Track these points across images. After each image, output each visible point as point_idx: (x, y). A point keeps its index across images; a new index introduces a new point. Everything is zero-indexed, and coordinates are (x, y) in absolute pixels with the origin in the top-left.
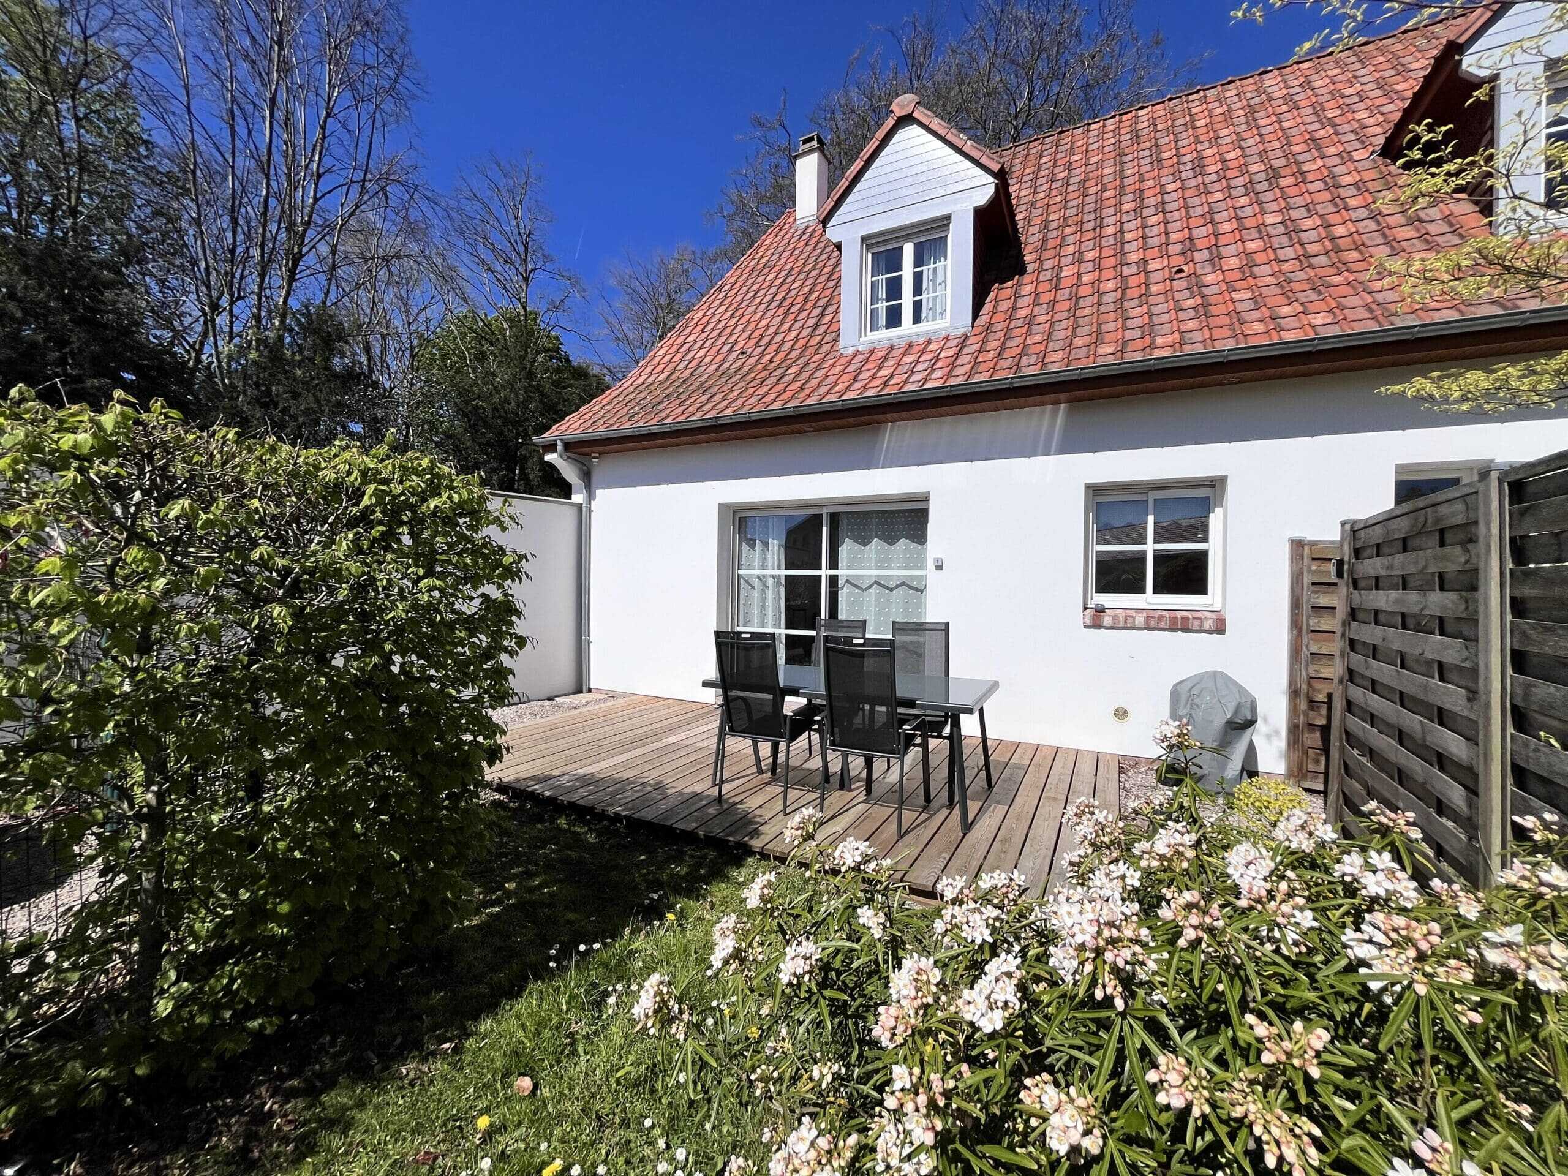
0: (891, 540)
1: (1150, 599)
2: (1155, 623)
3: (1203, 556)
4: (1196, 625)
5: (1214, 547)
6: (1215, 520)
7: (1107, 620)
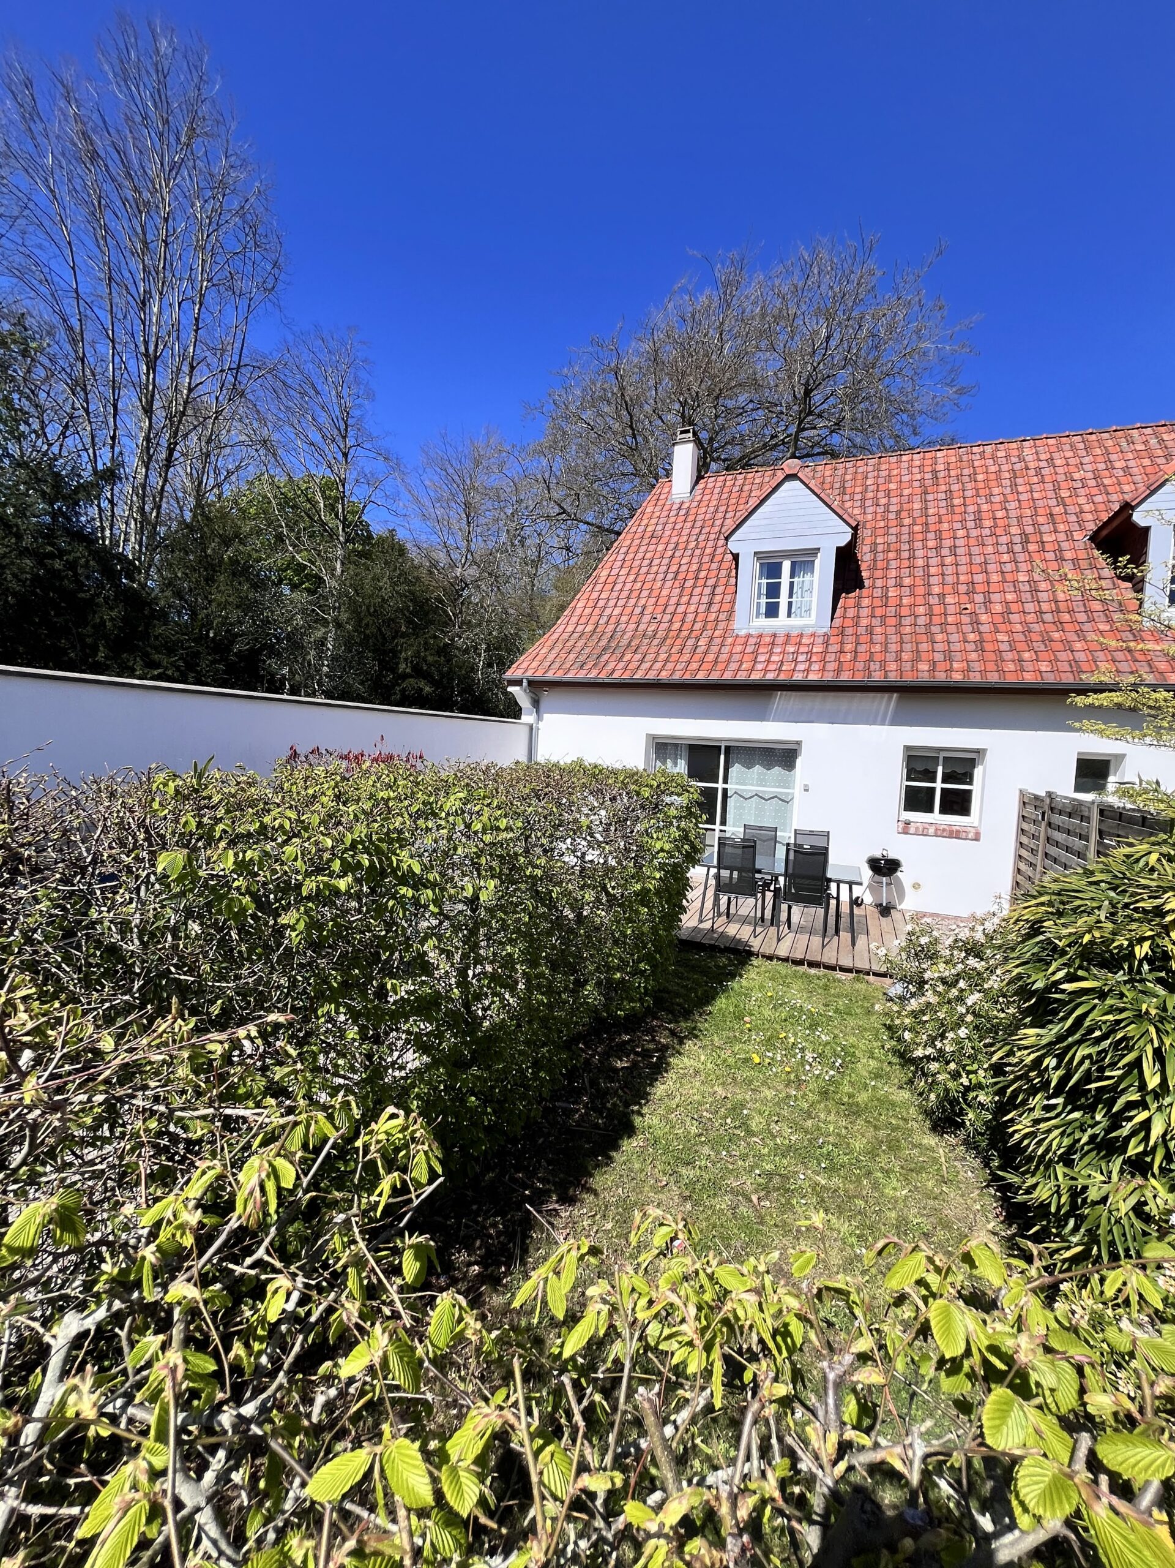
0: (769, 767)
1: (936, 817)
2: (940, 833)
3: (970, 792)
4: (964, 835)
5: (976, 788)
6: (978, 772)
7: (912, 830)
